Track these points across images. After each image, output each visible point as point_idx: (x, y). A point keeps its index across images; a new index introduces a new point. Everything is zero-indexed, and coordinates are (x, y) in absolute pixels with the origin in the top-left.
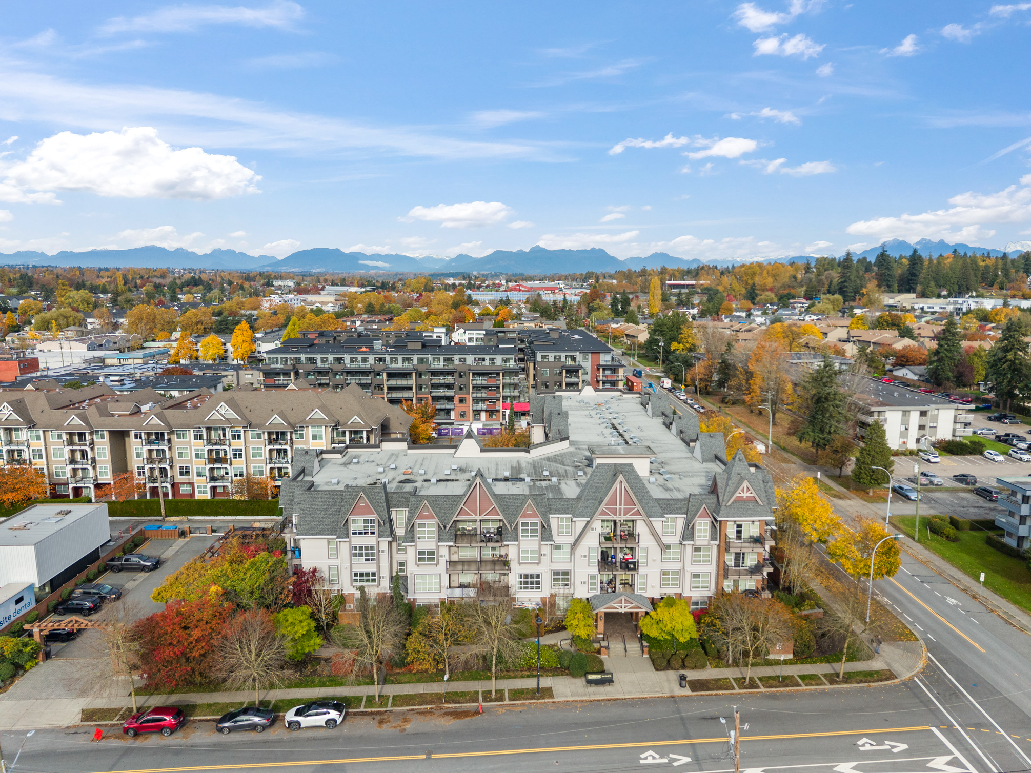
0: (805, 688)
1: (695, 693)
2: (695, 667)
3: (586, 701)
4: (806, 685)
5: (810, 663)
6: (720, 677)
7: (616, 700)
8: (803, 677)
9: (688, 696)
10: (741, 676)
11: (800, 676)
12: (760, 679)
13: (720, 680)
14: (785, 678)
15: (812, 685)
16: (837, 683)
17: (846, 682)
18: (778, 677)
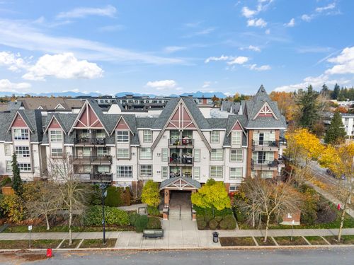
0: (312, 246)
1: (223, 247)
2: (227, 229)
3: (138, 250)
4: (312, 244)
5: (313, 228)
6: (245, 236)
7: (161, 250)
8: (309, 238)
9: (217, 249)
10: (261, 236)
11: (306, 237)
12: (276, 238)
13: (245, 238)
14: (295, 238)
15: (317, 244)
16: (336, 243)
17: (344, 243)
18: (290, 237)
